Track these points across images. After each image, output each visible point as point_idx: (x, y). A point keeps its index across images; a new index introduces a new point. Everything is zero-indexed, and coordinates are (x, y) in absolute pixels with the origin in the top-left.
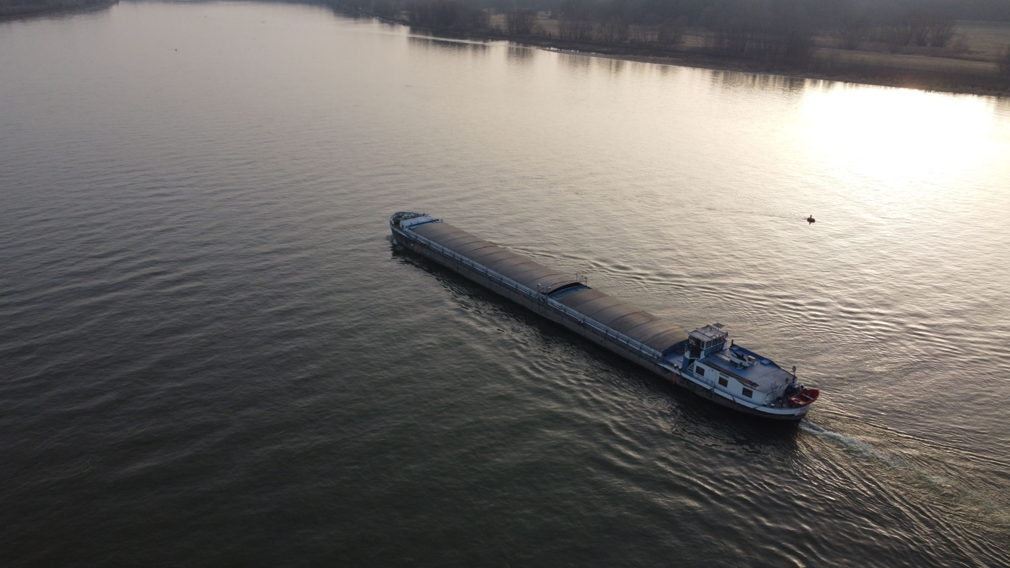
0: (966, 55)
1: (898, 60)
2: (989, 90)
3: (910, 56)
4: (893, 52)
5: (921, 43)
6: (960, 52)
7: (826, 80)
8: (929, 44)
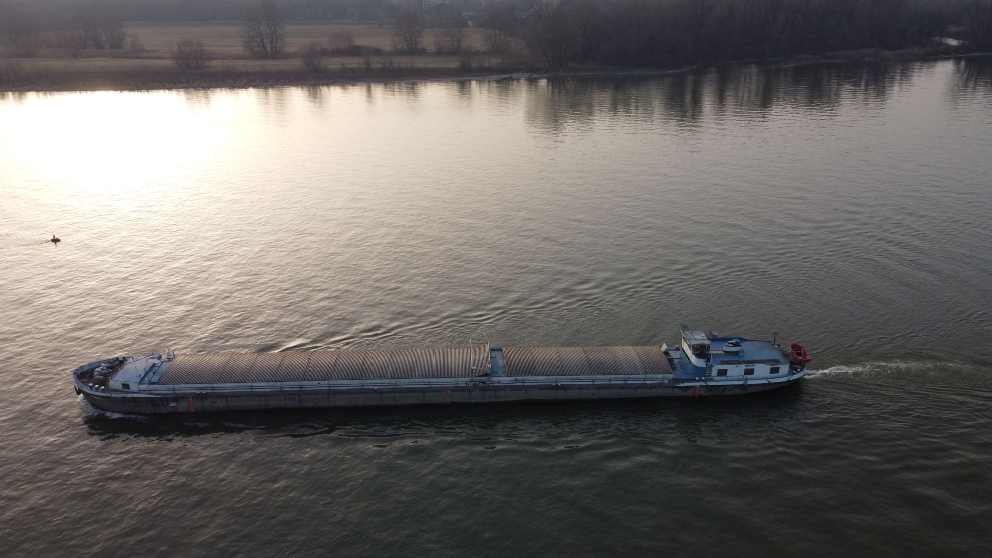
0: (144, 54)
1: (82, 64)
2: (175, 84)
3: (92, 59)
4: (75, 56)
5: (99, 45)
6: (137, 52)
7: (16, 91)
8: (107, 46)
